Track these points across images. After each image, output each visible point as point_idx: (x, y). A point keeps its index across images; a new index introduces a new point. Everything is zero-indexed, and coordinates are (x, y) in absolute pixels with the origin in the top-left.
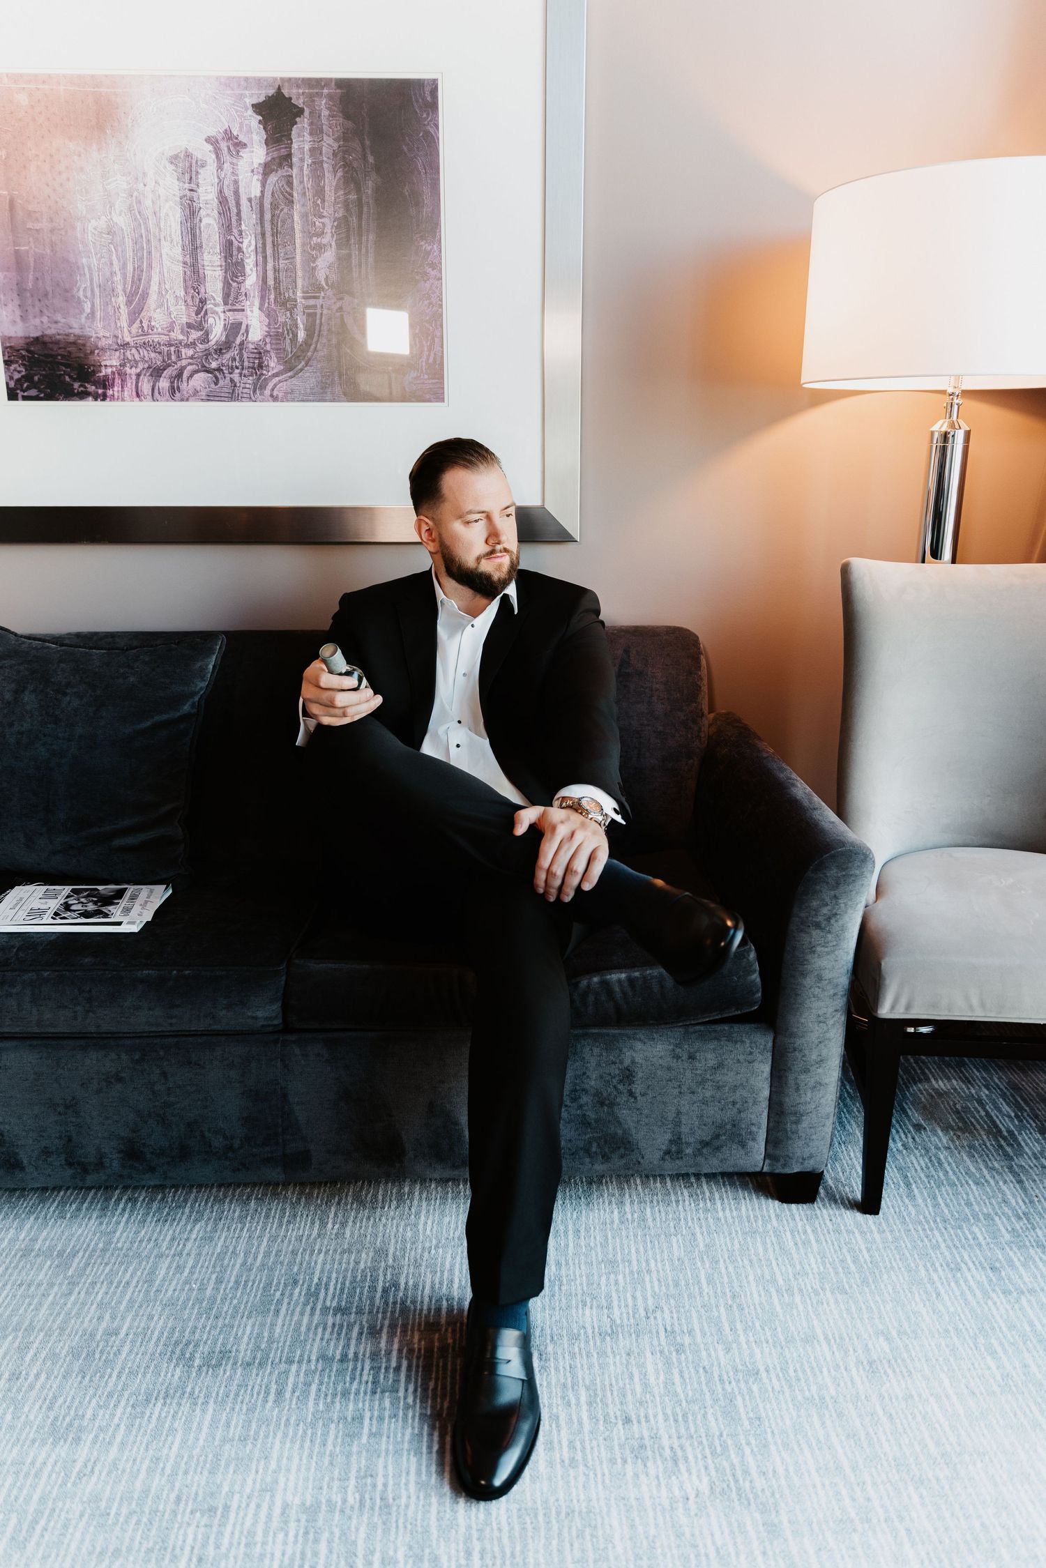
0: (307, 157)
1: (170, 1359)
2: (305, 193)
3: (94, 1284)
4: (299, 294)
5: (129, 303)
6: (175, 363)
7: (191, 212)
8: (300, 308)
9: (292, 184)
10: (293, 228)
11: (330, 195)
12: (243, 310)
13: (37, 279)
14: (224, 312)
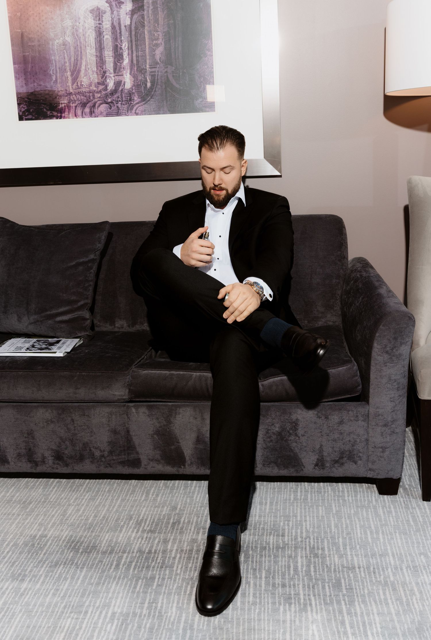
0: (151, 6)
1: (69, 549)
2: (150, 22)
3: (37, 515)
4: (148, 66)
5: (72, 75)
6: (93, 101)
7: (99, 34)
8: (148, 73)
9: (144, 18)
10: (144, 38)
11: (161, 22)
12: (122, 75)
13: (33, 67)
14: (114, 76)
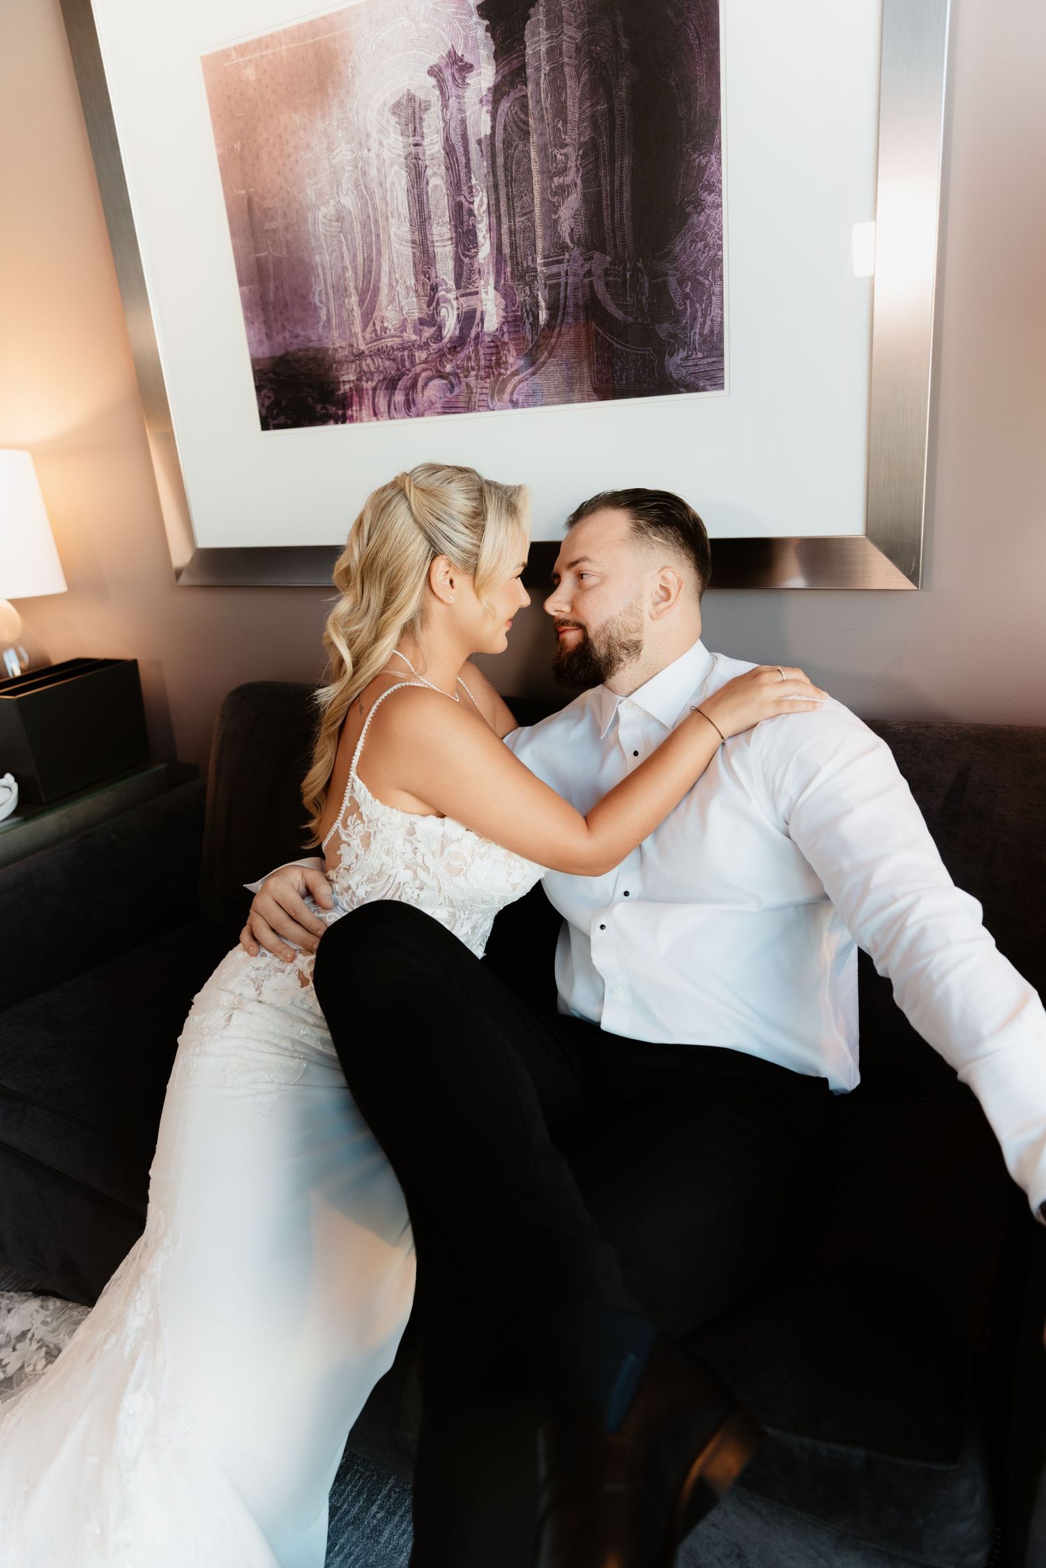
0: (543, 63)
2: (543, 116)
4: (539, 260)
5: (361, 302)
6: (409, 371)
7: (417, 174)
8: (541, 280)
9: (527, 107)
10: (530, 170)
11: (573, 112)
12: (477, 293)
13: (277, 288)
14: (457, 298)
